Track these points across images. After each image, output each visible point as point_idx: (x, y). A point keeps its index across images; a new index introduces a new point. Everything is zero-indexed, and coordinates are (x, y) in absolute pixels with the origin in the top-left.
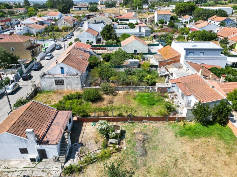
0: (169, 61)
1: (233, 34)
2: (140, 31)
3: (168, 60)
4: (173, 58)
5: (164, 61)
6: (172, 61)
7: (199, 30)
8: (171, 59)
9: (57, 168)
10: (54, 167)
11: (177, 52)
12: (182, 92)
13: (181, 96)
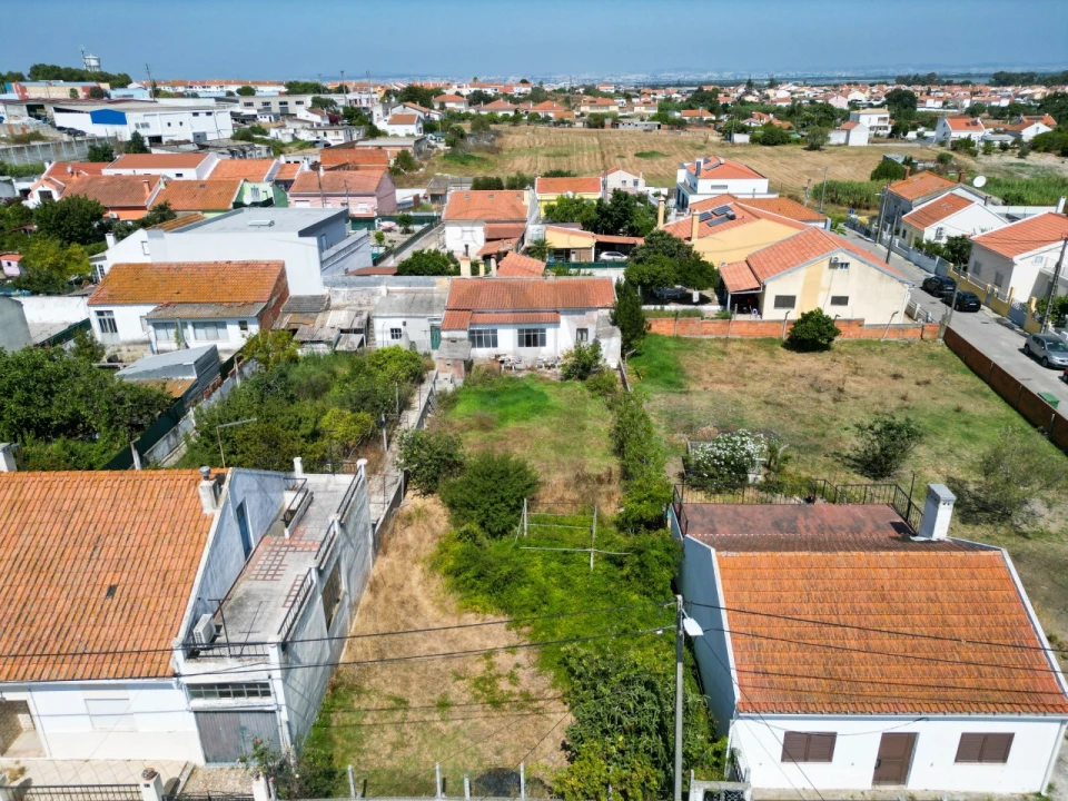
0: (274, 301)
3: (270, 300)
4: (276, 286)
5: (265, 308)
6: (278, 299)
8: (273, 293)
11: (246, 264)
12: (520, 331)
13: (521, 344)
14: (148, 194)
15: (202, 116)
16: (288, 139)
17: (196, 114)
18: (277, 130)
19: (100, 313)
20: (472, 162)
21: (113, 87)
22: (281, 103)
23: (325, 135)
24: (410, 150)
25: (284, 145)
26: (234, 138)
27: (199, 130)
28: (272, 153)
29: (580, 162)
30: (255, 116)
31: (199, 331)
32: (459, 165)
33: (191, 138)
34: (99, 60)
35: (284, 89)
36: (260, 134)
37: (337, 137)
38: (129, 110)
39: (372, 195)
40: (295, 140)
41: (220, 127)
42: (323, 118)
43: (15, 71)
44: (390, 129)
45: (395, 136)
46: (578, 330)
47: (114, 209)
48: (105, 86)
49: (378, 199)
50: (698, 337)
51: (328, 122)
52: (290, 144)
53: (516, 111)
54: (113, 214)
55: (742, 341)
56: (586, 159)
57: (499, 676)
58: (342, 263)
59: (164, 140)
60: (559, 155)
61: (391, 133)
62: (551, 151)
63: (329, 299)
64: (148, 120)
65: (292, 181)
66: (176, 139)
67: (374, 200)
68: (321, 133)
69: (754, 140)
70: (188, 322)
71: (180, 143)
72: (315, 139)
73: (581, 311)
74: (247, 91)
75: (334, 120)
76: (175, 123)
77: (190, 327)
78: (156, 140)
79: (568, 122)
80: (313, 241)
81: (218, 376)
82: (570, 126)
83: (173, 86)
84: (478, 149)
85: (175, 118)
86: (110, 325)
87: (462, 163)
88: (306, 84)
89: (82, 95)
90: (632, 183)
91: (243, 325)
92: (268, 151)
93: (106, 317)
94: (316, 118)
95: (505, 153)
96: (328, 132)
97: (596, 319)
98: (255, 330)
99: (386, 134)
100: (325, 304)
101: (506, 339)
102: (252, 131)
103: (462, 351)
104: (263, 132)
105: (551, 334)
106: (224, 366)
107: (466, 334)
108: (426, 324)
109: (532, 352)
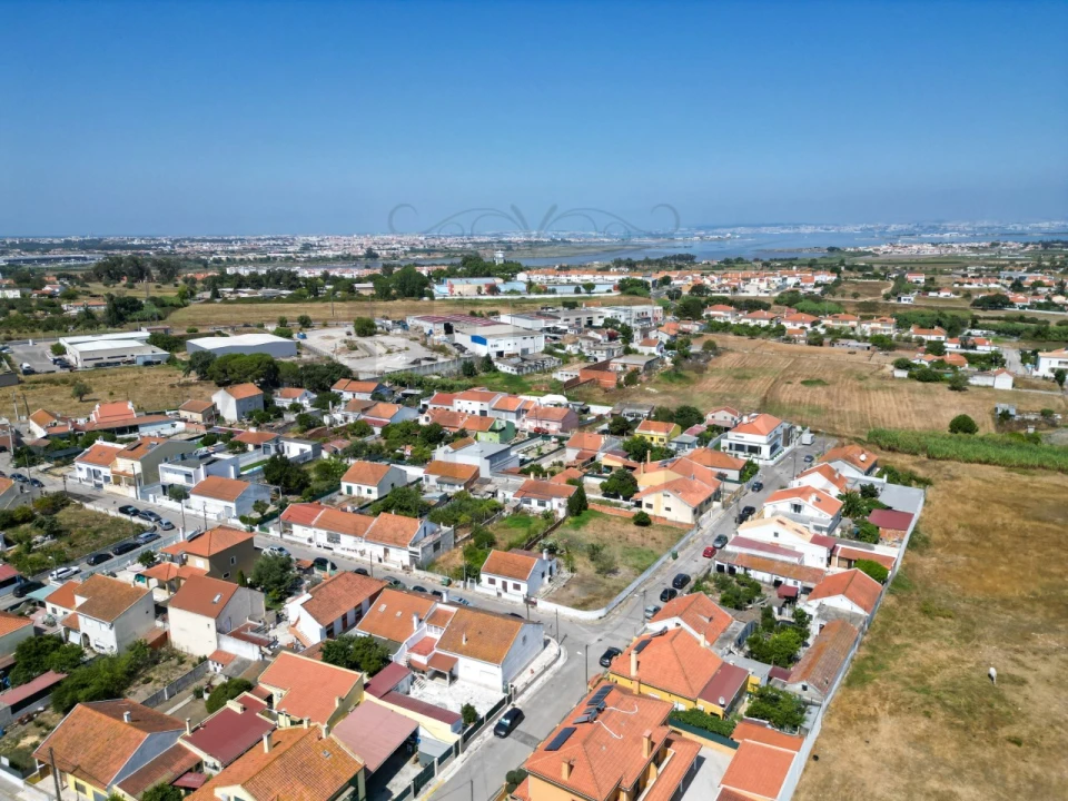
0: (472, 479)
2: (278, 451)
3: (470, 478)
4: (474, 474)
5: (468, 481)
6: (474, 479)
7: (389, 421)
8: (473, 477)
11: (468, 466)
12: (538, 501)
13: (538, 505)
15: (528, 339)
16: (575, 352)
17: (525, 338)
18: (571, 345)
20: (677, 380)
21: (503, 282)
22: (589, 318)
23: (595, 353)
24: (642, 369)
25: (571, 356)
26: (543, 352)
28: (561, 364)
30: (566, 330)
32: (668, 381)
33: (520, 352)
36: (560, 348)
37: (603, 355)
38: (490, 336)
40: (580, 352)
41: (537, 345)
42: (604, 336)
44: (640, 349)
45: (641, 355)
46: (558, 503)
47: (448, 426)
48: (500, 282)
49: (563, 424)
50: (610, 514)
51: (606, 339)
52: (575, 356)
53: (771, 321)
54: (447, 429)
59: (504, 354)
60: (745, 377)
61: (639, 352)
63: (491, 480)
64: (498, 343)
65: (528, 411)
66: (510, 353)
67: (561, 424)
68: (593, 352)
69: (911, 376)
70: (446, 483)
71: (513, 356)
72: (589, 354)
73: (561, 498)
75: (611, 337)
76: (513, 344)
78: (500, 355)
80: (488, 460)
81: (446, 501)
84: (691, 368)
86: (427, 480)
87: (670, 381)
89: (484, 290)
91: (460, 486)
92: (559, 362)
93: (427, 477)
94: (599, 336)
95: (708, 372)
96: (599, 350)
97: (563, 501)
98: (462, 488)
99: (636, 352)
100: (488, 482)
101: (534, 502)
102: (556, 346)
103: (515, 504)
104: (562, 347)
105: (548, 504)
106: (449, 499)
107: (519, 499)
108: (512, 494)
109: (541, 509)
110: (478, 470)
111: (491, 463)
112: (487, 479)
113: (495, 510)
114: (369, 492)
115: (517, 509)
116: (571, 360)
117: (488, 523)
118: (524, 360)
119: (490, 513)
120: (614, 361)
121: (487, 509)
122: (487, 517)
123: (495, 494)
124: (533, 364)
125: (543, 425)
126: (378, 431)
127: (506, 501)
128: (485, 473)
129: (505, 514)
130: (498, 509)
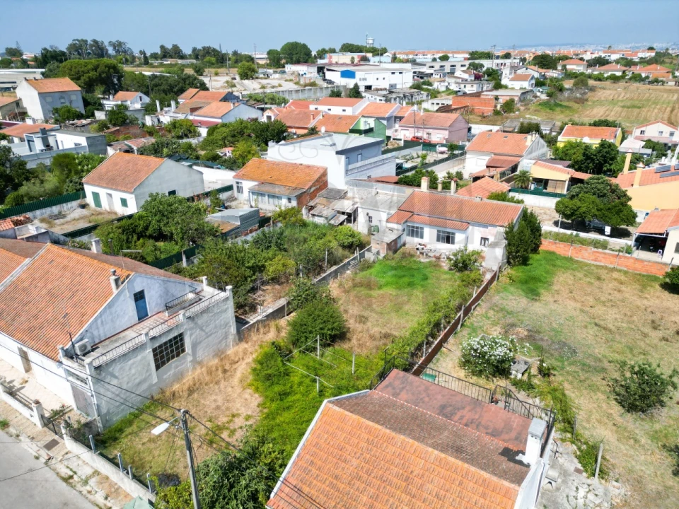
0: (313, 189)
1: (314, 119)
2: (48, 146)
3: (310, 188)
4: (317, 181)
5: (305, 192)
6: (317, 189)
7: (220, 121)
8: (314, 185)
9: (577, 488)
10: (573, 493)
11: (308, 167)
12: (439, 231)
13: (438, 240)
14: (312, 121)
15: (397, 74)
17: (393, 73)
18: (438, 83)
19: (238, 183)
20: (558, 109)
21: (373, 56)
22: (451, 66)
23: (465, 86)
24: (516, 99)
25: (439, 93)
26: (411, 88)
27: (392, 83)
28: (429, 97)
29: (649, 114)
30: (432, 74)
31: (271, 200)
32: (548, 110)
33: (388, 87)
34: (374, 40)
35: (468, 56)
36: (428, 85)
37: (472, 89)
38: (358, 70)
39: (446, 129)
40: (447, 89)
41: (405, 81)
42: (470, 76)
43: (332, 47)
44: (510, 84)
45: (513, 89)
46: (482, 238)
47: (295, 128)
48: (369, 55)
49: (450, 132)
50: (589, 262)
51: (473, 78)
52: (443, 92)
53: (624, 72)
54: (293, 130)
55: (626, 273)
56: (656, 111)
57: (227, 429)
58: (367, 171)
59: (373, 88)
60: (634, 107)
61: (510, 87)
62: (628, 104)
63: (346, 192)
64: (367, 76)
65: (403, 117)
66: (379, 87)
67: (447, 132)
68: (462, 86)
70: (267, 194)
71: (381, 90)
72: (458, 89)
73: (485, 226)
74: (445, 58)
75: (477, 78)
76: (381, 79)
77: (267, 197)
78: (368, 88)
79: (662, 81)
80: (343, 157)
81: (257, 225)
82: (663, 85)
83: (407, 54)
84: (569, 99)
85: (381, 76)
86: (240, 189)
87: (550, 109)
88: (483, 53)
89: (356, 61)
90: (669, 133)
91: (289, 200)
92: (427, 96)
93: (240, 185)
94: (466, 76)
95: (590, 103)
96: (467, 85)
97: (495, 233)
98: (294, 203)
99: (506, 87)
100: (341, 195)
101: (429, 234)
102: (424, 83)
103: (392, 237)
104: (430, 84)
105: (459, 237)
106: (264, 221)
107: (400, 227)
108: (384, 216)
109: (445, 248)
110: (325, 174)
111: (348, 163)
112: (339, 191)
113: (350, 247)
114: (124, 202)
115: (394, 247)
116: (438, 95)
117: (335, 274)
118: (391, 92)
119: (340, 252)
120: (485, 93)
121: (334, 244)
122: (333, 262)
123: (351, 217)
124: (402, 95)
125: (422, 134)
126: (204, 132)
127: (373, 230)
128: (337, 180)
129: (369, 256)
130: (356, 245)
